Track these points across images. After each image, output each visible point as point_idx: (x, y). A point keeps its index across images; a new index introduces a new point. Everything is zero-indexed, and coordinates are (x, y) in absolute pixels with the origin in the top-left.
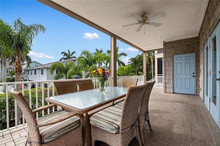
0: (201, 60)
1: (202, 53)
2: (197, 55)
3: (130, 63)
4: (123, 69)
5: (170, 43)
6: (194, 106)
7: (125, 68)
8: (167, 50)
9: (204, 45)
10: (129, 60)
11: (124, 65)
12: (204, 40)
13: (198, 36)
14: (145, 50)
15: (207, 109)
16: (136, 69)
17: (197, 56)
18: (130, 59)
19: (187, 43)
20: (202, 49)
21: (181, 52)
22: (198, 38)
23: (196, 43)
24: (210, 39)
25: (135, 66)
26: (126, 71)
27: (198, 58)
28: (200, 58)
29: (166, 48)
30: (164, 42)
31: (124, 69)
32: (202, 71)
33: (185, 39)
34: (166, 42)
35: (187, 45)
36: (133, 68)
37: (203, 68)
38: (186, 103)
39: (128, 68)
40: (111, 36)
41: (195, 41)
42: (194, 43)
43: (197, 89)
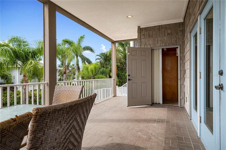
0: (186, 56)
1: (188, 45)
2: (181, 48)
3: (99, 61)
4: (87, 69)
5: (146, 29)
6: (179, 127)
7: (91, 67)
8: (143, 40)
9: (191, 32)
10: (97, 55)
11: (90, 62)
12: (191, 24)
13: (183, 21)
14: (115, 40)
15: (197, 133)
16: (107, 69)
17: (181, 50)
18: (99, 54)
19: (169, 31)
20: (188, 39)
21: (160, 44)
22: (183, 24)
23: (181, 31)
24: (200, 18)
25: (106, 64)
26: (92, 71)
27: (182, 53)
28: (185, 53)
29: (142, 37)
30: (139, 27)
31: (89, 68)
32: (188, 72)
33: (166, 25)
34: (141, 27)
35: (169, 34)
36: (104, 67)
37: (189, 68)
38: (168, 122)
39: (95, 68)
40: (44, 3)
41: (180, 29)
42: (178, 31)
43: (182, 98)
